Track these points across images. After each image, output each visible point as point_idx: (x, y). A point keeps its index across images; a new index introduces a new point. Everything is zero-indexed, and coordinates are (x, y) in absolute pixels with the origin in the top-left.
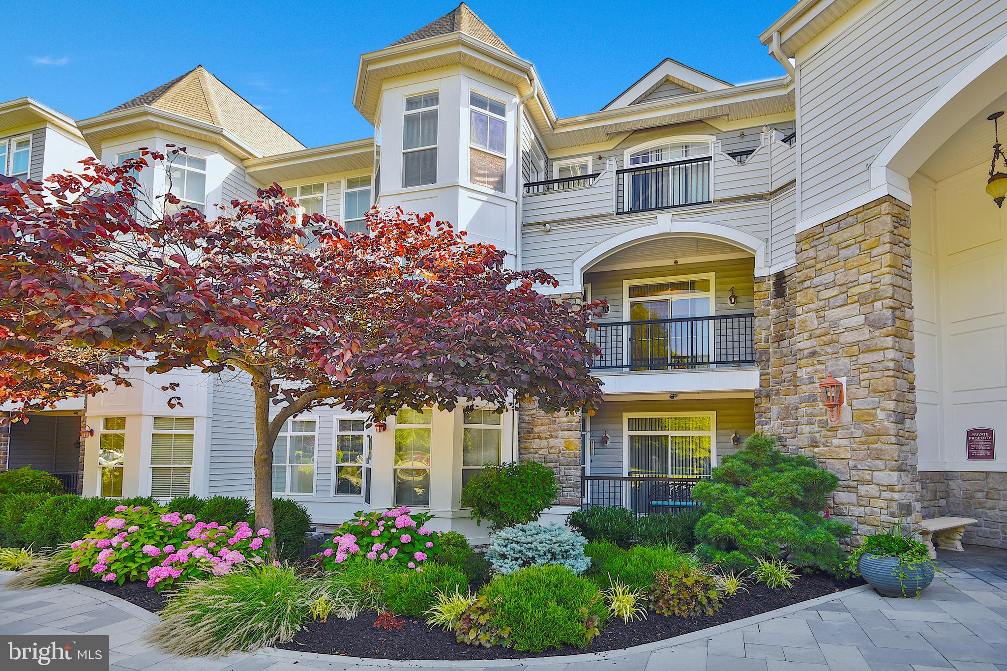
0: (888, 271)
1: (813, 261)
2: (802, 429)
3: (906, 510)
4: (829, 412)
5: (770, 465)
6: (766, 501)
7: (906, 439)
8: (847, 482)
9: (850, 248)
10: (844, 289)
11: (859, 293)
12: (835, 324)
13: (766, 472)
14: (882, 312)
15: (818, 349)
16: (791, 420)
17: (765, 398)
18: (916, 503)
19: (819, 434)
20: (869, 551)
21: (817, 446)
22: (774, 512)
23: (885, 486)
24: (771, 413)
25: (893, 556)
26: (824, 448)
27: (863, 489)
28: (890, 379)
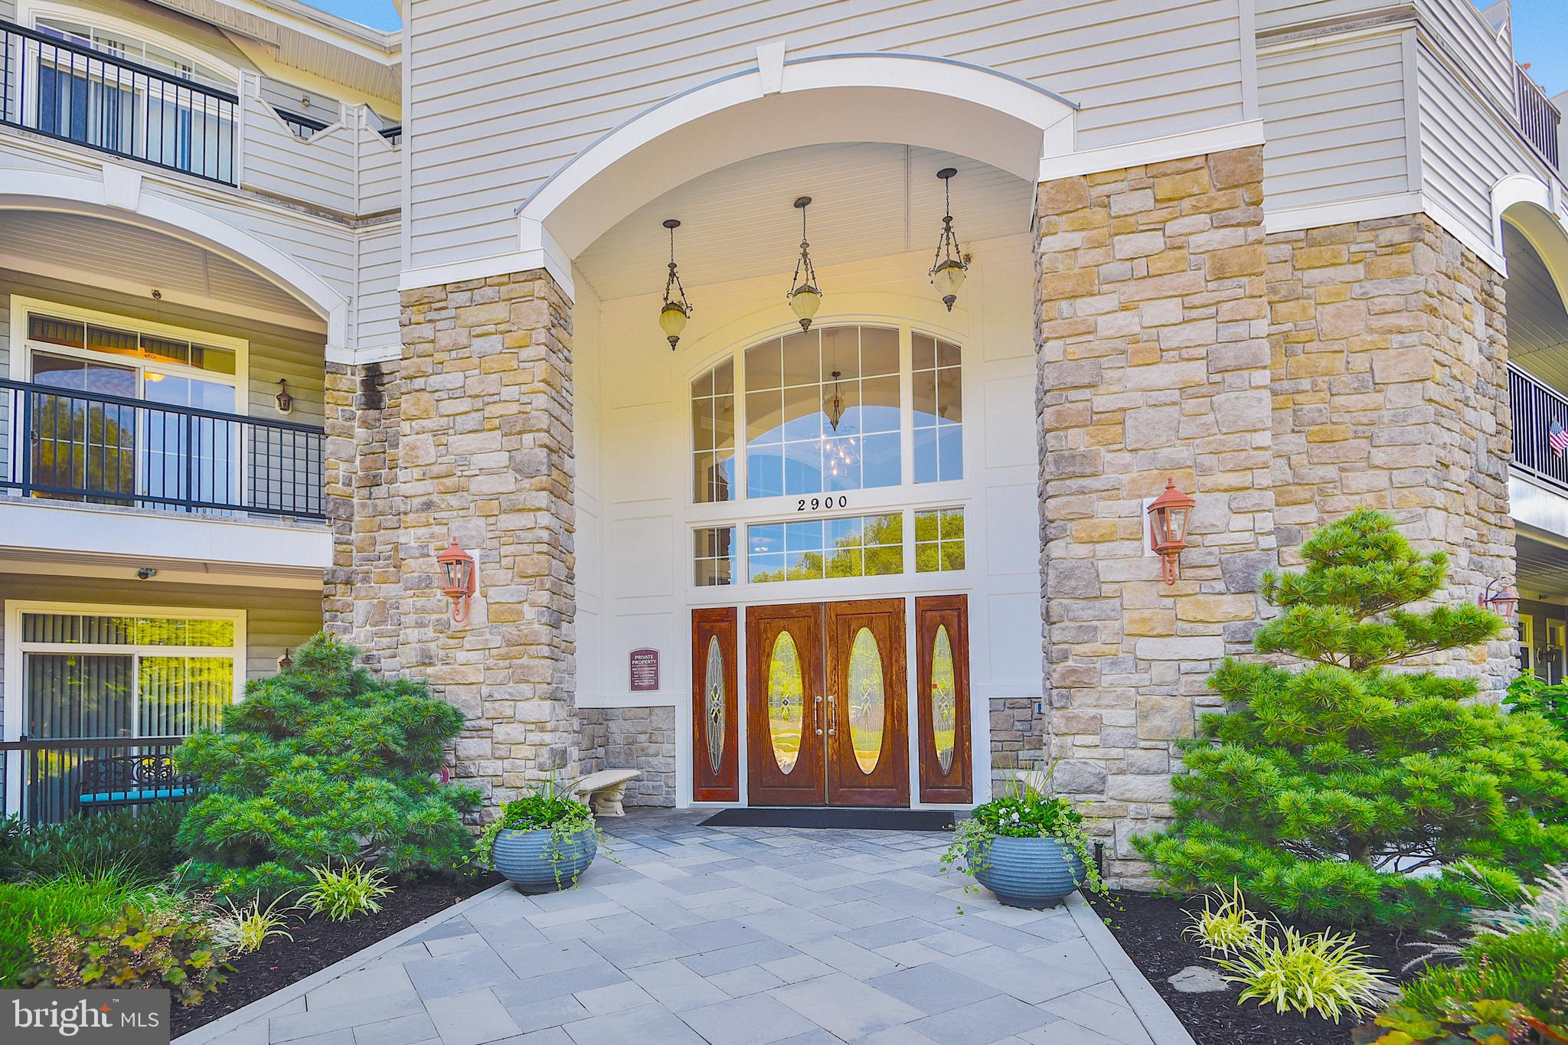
0: (542, 389)
1: (430, 346)
2: (406, 635)
3: (560, 758)
4: (452, 607)
5: (347, 696)
6: (334, 759)
7: (561, 651)
8: (478, 721)
9: (488, 337)
10: (479, 404)
11: (501, 416)
12: (463, 460)
13: (337, 707)
14: (534, 451)
15: (435, 498)
16: (389, 627)
17: (343, 586)
18: (572, 748)
19: (435, 643)
20: (509, 825)
21: (431, 664)
22: (351, 779)
23: (533, 723)
24: (354, 614)
25: (544, 828)
26: (443, 667)
27: (500, 732)
28: (544, 558)
